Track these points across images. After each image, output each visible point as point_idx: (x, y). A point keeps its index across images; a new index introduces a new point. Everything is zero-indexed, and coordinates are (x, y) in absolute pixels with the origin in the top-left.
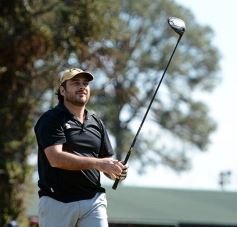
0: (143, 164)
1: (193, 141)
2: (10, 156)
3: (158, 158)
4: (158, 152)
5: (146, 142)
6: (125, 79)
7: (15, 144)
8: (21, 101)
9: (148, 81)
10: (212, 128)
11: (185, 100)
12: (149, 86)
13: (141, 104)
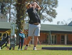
0: (44, 20)
1: (53, 16)
2: (21, 19)
3: (47, 19)
4: (47, 18)
5: (45, 16)
6: (41, 5)
7: (22, 17)
8: (23, 9)
9: (45, 6)
10: (56, 14)
11: (52, 9)
12: (45, 7)
13: (44, 10)
